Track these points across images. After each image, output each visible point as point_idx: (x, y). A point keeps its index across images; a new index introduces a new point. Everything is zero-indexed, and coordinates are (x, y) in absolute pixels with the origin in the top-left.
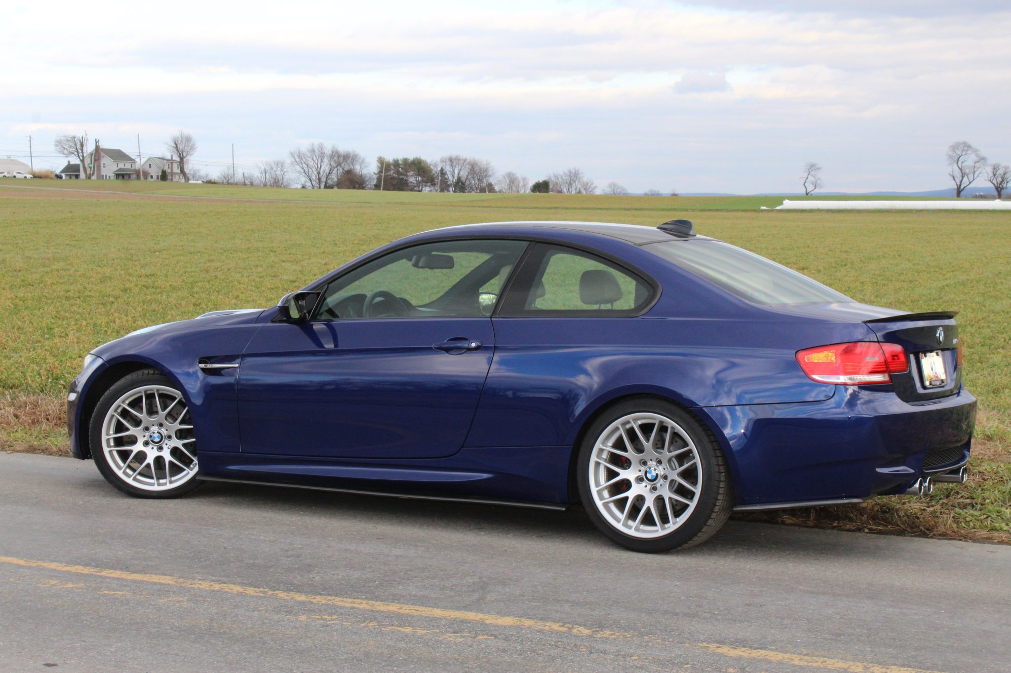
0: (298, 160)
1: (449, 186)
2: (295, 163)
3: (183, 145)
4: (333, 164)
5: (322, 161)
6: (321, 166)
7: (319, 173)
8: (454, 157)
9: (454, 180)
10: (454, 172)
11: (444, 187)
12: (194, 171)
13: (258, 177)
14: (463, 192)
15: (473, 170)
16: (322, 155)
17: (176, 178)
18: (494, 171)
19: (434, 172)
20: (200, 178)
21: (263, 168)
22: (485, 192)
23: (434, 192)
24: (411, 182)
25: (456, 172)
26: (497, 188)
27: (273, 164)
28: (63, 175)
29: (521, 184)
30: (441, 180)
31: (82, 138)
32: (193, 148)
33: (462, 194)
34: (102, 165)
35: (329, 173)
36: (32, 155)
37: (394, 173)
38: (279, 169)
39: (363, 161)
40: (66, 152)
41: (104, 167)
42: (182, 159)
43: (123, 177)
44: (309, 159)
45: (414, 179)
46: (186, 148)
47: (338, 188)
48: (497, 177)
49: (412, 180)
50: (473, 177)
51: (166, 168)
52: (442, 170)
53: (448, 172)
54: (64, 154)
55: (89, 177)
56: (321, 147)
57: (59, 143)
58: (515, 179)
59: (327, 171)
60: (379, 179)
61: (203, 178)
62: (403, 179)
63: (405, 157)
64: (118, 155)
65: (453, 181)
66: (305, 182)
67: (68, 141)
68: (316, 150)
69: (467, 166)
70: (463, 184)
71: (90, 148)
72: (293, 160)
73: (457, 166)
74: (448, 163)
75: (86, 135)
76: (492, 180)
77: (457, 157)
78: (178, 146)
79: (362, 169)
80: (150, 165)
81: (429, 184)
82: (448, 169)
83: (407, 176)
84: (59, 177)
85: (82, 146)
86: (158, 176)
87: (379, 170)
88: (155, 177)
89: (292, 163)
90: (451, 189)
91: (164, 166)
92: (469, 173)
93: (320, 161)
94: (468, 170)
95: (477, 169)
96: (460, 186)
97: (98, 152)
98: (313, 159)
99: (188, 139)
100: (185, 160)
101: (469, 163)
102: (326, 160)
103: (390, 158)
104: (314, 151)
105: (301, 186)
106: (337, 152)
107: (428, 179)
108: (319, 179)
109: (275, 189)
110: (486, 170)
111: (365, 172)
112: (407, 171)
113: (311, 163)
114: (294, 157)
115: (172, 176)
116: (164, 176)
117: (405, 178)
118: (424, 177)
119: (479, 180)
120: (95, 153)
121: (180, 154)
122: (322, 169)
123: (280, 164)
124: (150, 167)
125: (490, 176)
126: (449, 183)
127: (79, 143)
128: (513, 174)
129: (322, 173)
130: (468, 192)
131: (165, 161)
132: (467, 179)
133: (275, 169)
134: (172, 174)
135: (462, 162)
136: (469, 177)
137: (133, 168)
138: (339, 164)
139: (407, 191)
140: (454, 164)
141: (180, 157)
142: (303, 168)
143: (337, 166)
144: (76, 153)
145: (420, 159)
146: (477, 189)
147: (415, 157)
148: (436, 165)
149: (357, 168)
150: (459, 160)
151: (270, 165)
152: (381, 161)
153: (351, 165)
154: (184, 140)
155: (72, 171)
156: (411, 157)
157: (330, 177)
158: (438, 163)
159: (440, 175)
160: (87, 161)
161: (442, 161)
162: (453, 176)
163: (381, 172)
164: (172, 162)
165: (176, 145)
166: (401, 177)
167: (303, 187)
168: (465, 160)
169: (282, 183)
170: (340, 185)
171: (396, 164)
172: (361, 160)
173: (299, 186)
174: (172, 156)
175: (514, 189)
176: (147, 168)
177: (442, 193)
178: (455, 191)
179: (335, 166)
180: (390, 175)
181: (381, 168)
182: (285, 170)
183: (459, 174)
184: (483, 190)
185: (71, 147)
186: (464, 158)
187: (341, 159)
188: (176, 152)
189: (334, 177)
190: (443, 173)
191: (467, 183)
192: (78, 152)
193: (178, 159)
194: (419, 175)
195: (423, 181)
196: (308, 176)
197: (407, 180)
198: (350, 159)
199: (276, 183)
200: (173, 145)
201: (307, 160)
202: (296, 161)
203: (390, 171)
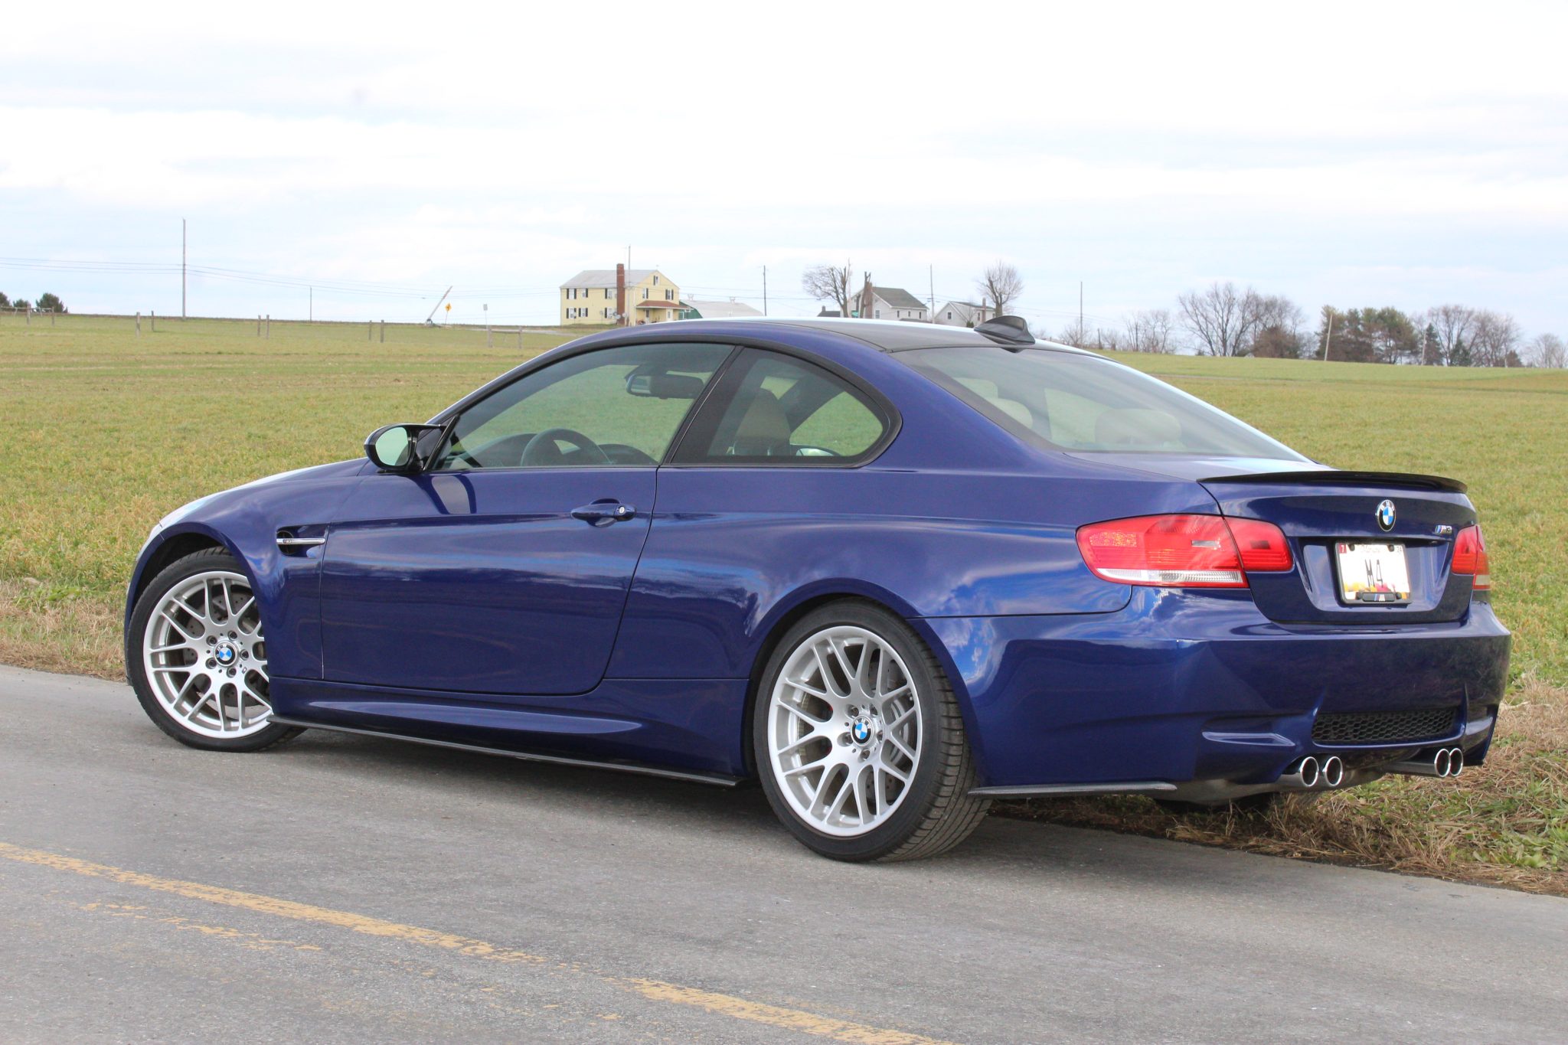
0: (1190, 309)
1: (1442, 355)
2: (1186, 314)
3: (1003, 282)
4: (1249, 317)
5: (1229, 312)
6: (1228, 320)
7: (1224, 332)
8: (1452, 307)
9: (1451, 347)
10: (1450, 332)
11: (1433, 356)
13: (1124, 336)
14: (1466, 366)
15: (1484, 330)
16: (1230, 302)
18: (1520, 331)
19: (1415, 332)
21: (1133, 322)
22: (1504, 366)
23: (1416, 366)
24: (1378, 349)
25: (1455, 333)
26: (1524, 361)
27: (1149, 316)
30: (1427, 345)
31: (845, 270)
32: (1017, 288)
33: (1463, 368)
34: (874, 313)
35: (1241, 332)
36: (767, 296)
37: (1349, 332)
38: (1159, 323)
39: (1297, 312)
40: (818, 291)
41: (878, 316)
42: (999, 305)
44: (1208, 308)
45: (1382, 343)
46: (1007, 288)
47: (1256, 356)
48: (1526, 341)
49: (1379, 344)
50: (1484, 342)
51: (974, 320)
52: (1430, 328)
53: (1441, 333)
54: (815, 294)
56: (1229, 289)
57: (809, 278)
58: (1557, 345)
59: (1238, 327)
60: (1323, 342)
62: (1364, 343)
63: (1370, 306)
64: (899, 298)
65: (1449, 347)
66: (1202, 345)
67: (823, 274)
68: (1221, 294)
69: (1475, 323)
70: (1466, 353)
71: (856, 286)
72: (1182, 308)
73: (1457, 323)
74: (1442, 317)
75: (850, 265)
76: (1518, 348)
77: (1457, 307)
78: (994, 284)
79: (1296, 325)
80: (950, 314)
81: (1408, 352)
82: (1441, 328)
83: (1370, 337)
85: (844, 282)
87: (1323, 328)
89: (1181, 315)
90: (1445, 361)
91: (970, 318)
92: (1477, 334)
93: (1226, 312)
94: (1474, 330)
95: (1489, 328)
96: (1461, 356)
97: (869, 293)
98: (1215, 309)
99: (1010, 274)
100: (1004, 306)
101: (1477, 319)
102: (1236, 311)
103: (1342, 308)
104: (1217, 295)
105: (1196, 352)
106: (1256, 298)
107: (1405, 344)
108: (1224, 341)
109: (1152, 357)
110: (1506, 330)
111: (1300, 330)
112: (1370, 330)
113: (1212, 315)
114: (1183, 304)
117: (1368, 341)
118: (1399, 340)
119: (1493, 347)
120: (864, 295)
121: (996, 297)
122: (1229, 325)
123: (1162, 316)
124: (950, 318)
125: (1512, 340)
126: (1442, 351)
127: (840, 278)
128: (1553, 338)
129: (1229, 331)
130: (1475, 366)
131: (973, 308)
132: (1473, 344)
133: (1153, 323)
135: (1466, 315)
136: (1477, 341)
137: (922, 319)
138: (1257, 317)
139: (1371, 362)
140: (1452, 319)
141: (997, 302)
142: (1198, 323)
143: (1255, 320)
144: (834, 294)
145: (1393, 310)
146: (1489, 360)
147: (1385, 307)
148: (1420, 321)
149: (1288, 324)
150: (1460, 312)
151: (1144, 317)
152: (1328, 312)
153: (1278, 319)
154: (1005, 274)
156: (1378, 307)
157: (1242, 337)
158: (1425, 318)
159: (1425, 336)
160: (852, 307)
161: (1432, 314)
162: (1449, 339)
163: (1326, 331)
164: (983, 309)
165: (991, 283)
166: (1361, 340)
167: (1200, 353)
168: (1470, 314)
169: (1163, 347)
170: (1258, 351)
171: (1353, 317)
172: (1294, 311)
173: (1193, 353)
174: (984, 300)
175: (1554, 362)
176: (944, 319)
177: (1429, 367)
178: (1451, 364)
179: (1251, 319)
180: (1342, 336)
181: (1327, 325)
182: (1169, 325)
183: (1459, 336)
184: (1499, 363)
185: (826, 284)
186: (1469, 309)
187: (1262, 309)
188: (991, 293)
189: (1249, 338)
190: (1431, 333)
191: (1474, 350)
192: (837, 292)
193: (994, 306)
194: (1391, 337)
195: (1397, 347)
196: (1207, 336)
197: (1370, 345)
198: (1277, 309)
199: (1154, 347)
200: (987, 283)
201: (1205, 310)
202: (1187, 312)
203: (1342, 329)
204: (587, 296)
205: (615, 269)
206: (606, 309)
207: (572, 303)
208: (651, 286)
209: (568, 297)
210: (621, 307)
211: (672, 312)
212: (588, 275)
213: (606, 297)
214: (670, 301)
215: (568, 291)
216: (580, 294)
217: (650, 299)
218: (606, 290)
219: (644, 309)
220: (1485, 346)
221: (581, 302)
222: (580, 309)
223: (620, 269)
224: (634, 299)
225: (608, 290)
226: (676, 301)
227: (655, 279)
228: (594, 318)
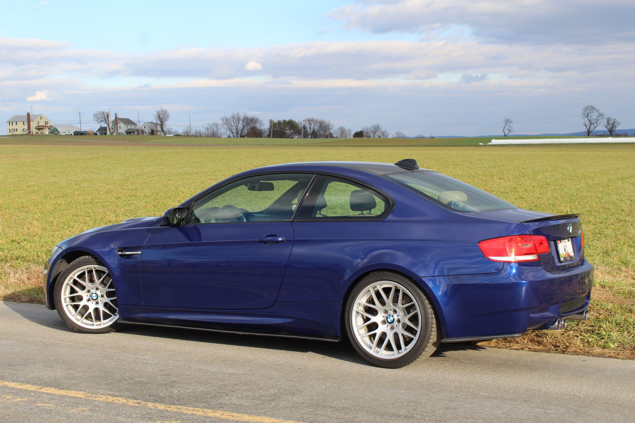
0: (225, 122)
1: (308, 135)
2: (224, 124)
3: (163, 115)
4: (245, 124)
6: (238, 125)
7: (237, 129)
8: (311, 119)
10: (311, 127)
11: (306, 135)
12: (169, 129)
13: (204, 132)
14: (316, 138)
15: (321, 126)
16: (239, 120)
17: (159, 133)
18: (333, 126)
19: (300, 127)
20: (172, 133)
21: (206, 127)
22: (328, 138)
23: (300, 139)
24: (288, 133)
25: (312, 127)
26: (334, 136)
27: (212, 125)
28: (98, 133)
29: (348, 133)
30: (304, 132)
31: (108, 112)
32: (168, 117)
33: (315, 139)
34: (119, 127)
35: (243, 129)
36: (81, 122)
37: (278, 128)
38: (215, 127)
40: (99, 120)
41: (120, 128)
42: (162, 123)
43: (130, 134)
44: (231, 121)
45: (289, 131)
46: (164, 117)
47: (248, 137)
48: (335, 129)
49: (288, 132)
50: (322, 130)
51: (153, 128)
52: (304, 126)
53: (307, 127)
54: (98, 121)
55: (112, 134)
56: (238, 114)
57: (95, 116)
58: (345, 130)
59: (242, 128)
60: (270, 132)
61: (174, 133)
62: (283, 131)
63: (284, 119)
64: (127, 121)
65: (310, 132)
66: (230, 134)
67: (100, 114)
68: (236, 117)
69: (318, 124)
70: (316, 134)
71: (112, 118)
72: (223, 122)
73: (312, 124)
74: (308, 122)
75: (110, 111)
76: (332, 131)
77: (312, 119)
78: (160, 116)
79: (261, 126)
80: (145, 126)
81: (297, 134)
82: (308, 126)
83: (285, 130)
84: (96, 134)
85: (108, 117)
86: (149, 132)
87: (270, 127)
88: (148, 133)
89: (222, 124)
90: (309, 137)
91: (152, 127)
92: (319, 127)
93: (237, 123)
94: (318, 126)
95: (323, 125)
96: (314, 135)
97: (117, 120)
98: (234, 122)
99: (165, 112)
100: (163, 123)
101: (319, 122)
102: (241, 122)
103: (276, 120)
104: (234, 117)
105: (227, 136)
106: (247, 118)
107: (296, 131)
108: (237, 132)
109: (213, 139)
110: (328, 126)
111: (262, 128)
112: (285, 127)
113: (233, 124)
114: (223, 121)
115: (157, 132)
116: (152, 133)
118: (295, 130)
119: (324, 131)
120: (115, 121)
121: (161, 120)
122: (238, 127)
123: (216, 125)
124: (145, 128)
125: (331, 129)
126: (308, 133)
127: (106, 115)
128: (343, 128)
129: (238, 129)
130: (319, 138)
131: (153, 124)
132: (318, 130)
133: (213, 127)
134: (157, 131)
135: (315, 121)
136: (319, 129)
137: (135, 128)
138: (248, 124)
139: (286, 138)
140: (311, 123)
141: (161, 122)
142: (228, 127)
144: (105, 121)
145: (292, 120)
146: (323, 136)
147: (289, 119)
148: (301, 124)
149: (258, 126)
150: (313, 120)
151: (210, 125)
152: (271, 122)
153: (255, 124)
154: (163, 112)
155: (103, 131)
156: (287, 119)
157: (243, 131)
158: (302, 123)
159: (303, 128)
160: (111, 125)
161: (304, 121)
162: (310, 129)
163: (271, 128)
164: (156, 124)
166: (282, 130)
167: (229, 137)
168: (317, 121)
169: (217, 135)
170: (249, 135)
171: (279, 122)
172: (260, 122)
173: (227, 137)
174: (157, 121)
175: (344, 136)
176: (143, 128)
177: (304, 139)
178: (311, 138)
179: (246, 125)
180: (276, 130)
181: (271, 126)
182: (219, 128)
183: (313, 128)
184: (327, 137)
185: (102, 117)
186: (316, 119)
187: (249, 121)
188: (159, 119)
189: (245, 131)
190: (304, 128)
191: (318, 133)
192: (105, 120)
193: (160, 123)
194: (292, 129)
195: (294, 133)
196: (231, 131)
197: (285, 132)
198: (254, 121)
199: (214, 135)
200: (157, 115)
201: (230, 122)
202: (224, 123)
203: (276, 127)
204: (17, 124)
205: (26, 114)
206: (24, 129)
207: (11, 127)
208: (40, 121)
209: (10, 125)
210: (29, 128)
211: (48, 129)
212: (17, 117)
213: (24, 124)
214: (47, 125)
215: (10, 123)
216: (14, 123)
217: (40, 125)
219: (37, 128)
220: (322, 131)
221: (15, 126)
222: (14, 129)
223: (28, 114)
224: (34, 125)
225: (24, 122)
226: (49, 125)
227: (41, 118)
228: (19, 132)
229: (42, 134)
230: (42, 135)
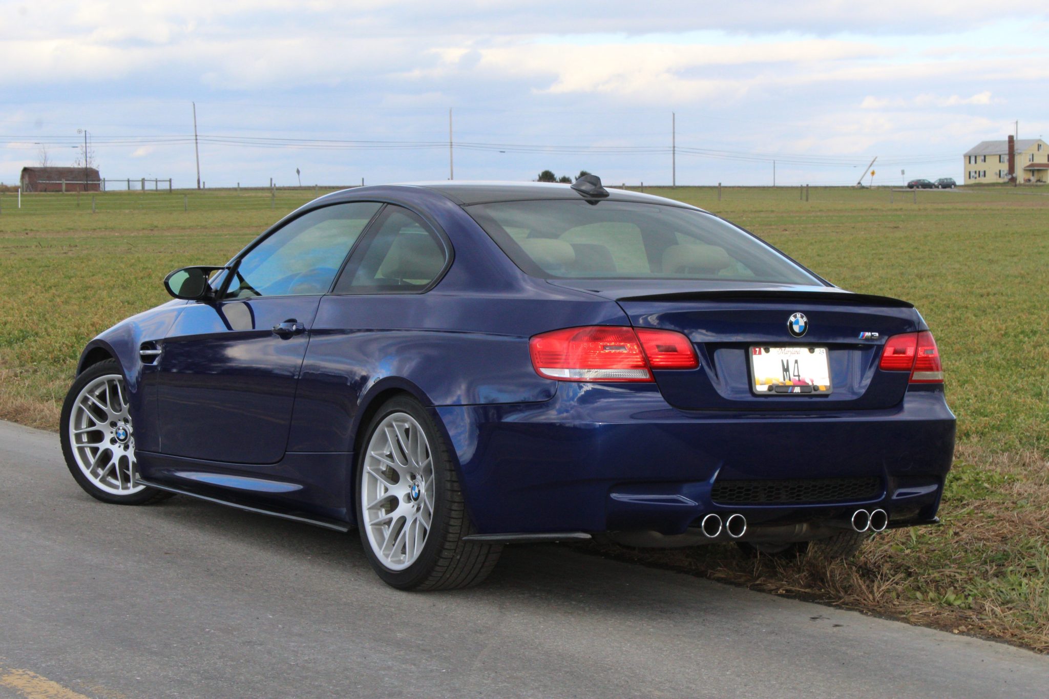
204: (985, 161)
205: (1007, 139)
206: (1000, 171)
207: (973, 167)
208: (1036, 152)
209: (970, 162)
210: (1012, 169)
212: (986, 145)
213: (1000, 161)
215: (970, 158)
216: (979, 160)
217: (1035, 162)
218: (1000, 156)
219: (1030, 170)
221: (980, 166)
222: (979, 172)
223: (1011, 139)
224: (1022, 163)
225: (1002, 156)
227: (1039, 146)
228: (991, 178)
229: (1039, 183)
230: (1037, 186)
